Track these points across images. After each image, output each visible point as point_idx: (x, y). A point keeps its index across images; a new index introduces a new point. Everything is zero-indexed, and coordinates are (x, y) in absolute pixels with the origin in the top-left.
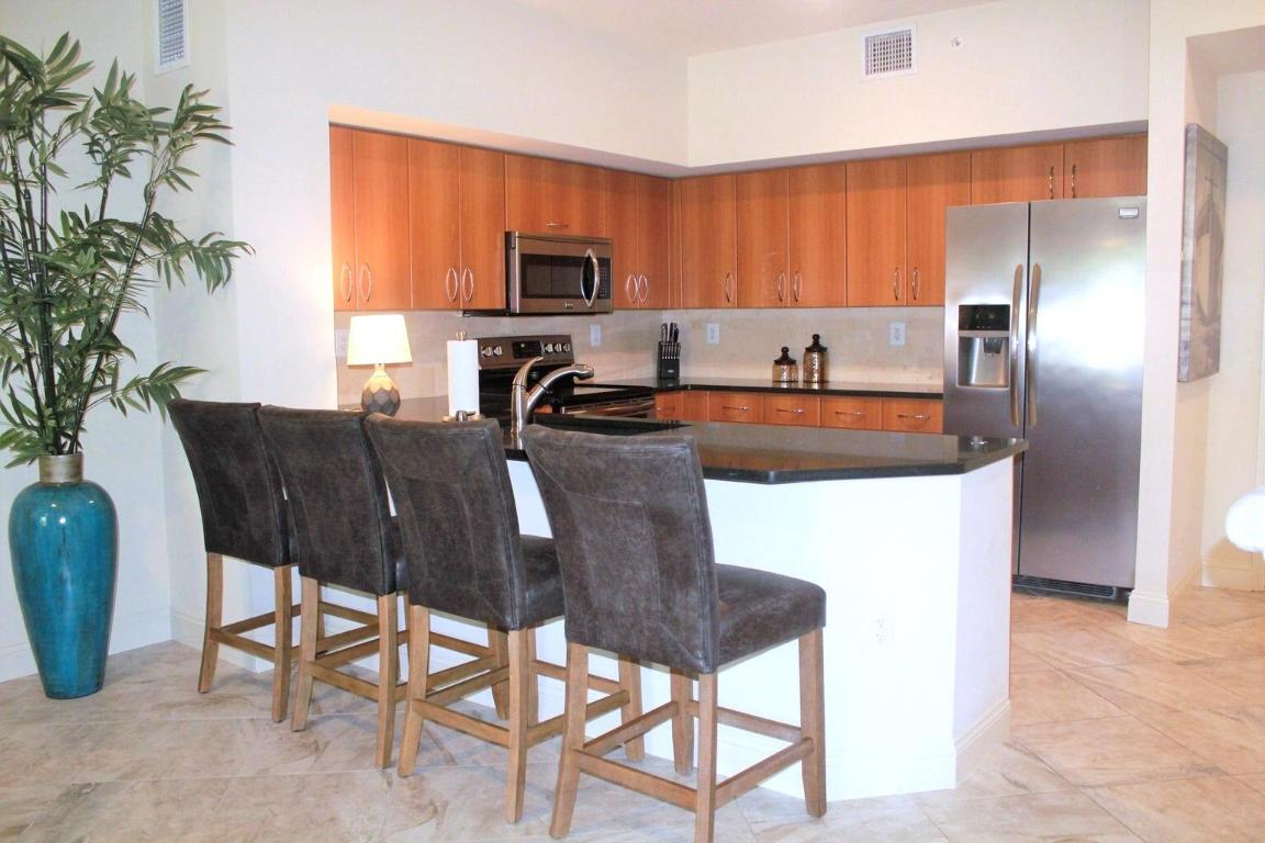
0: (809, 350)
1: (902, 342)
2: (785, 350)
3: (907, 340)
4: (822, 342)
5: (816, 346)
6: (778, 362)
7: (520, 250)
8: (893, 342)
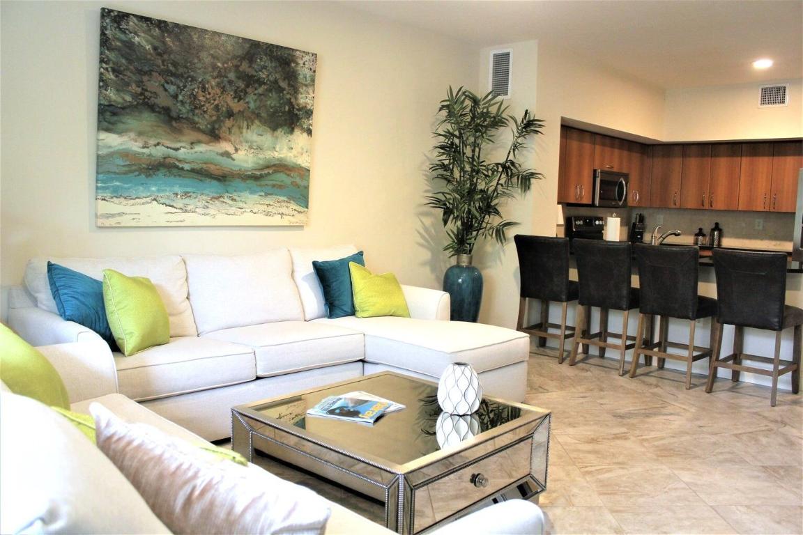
0: (713, 230)
1: (761, 228)
2: (701, 230)
3: (763, 227)
4: (720, 227)
5: (717, 227)
6: (697, 235)
7: (601, 178)
8: (756, 228)
